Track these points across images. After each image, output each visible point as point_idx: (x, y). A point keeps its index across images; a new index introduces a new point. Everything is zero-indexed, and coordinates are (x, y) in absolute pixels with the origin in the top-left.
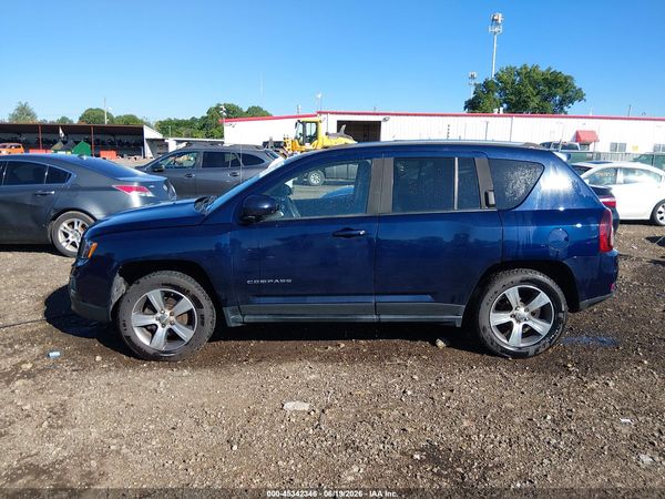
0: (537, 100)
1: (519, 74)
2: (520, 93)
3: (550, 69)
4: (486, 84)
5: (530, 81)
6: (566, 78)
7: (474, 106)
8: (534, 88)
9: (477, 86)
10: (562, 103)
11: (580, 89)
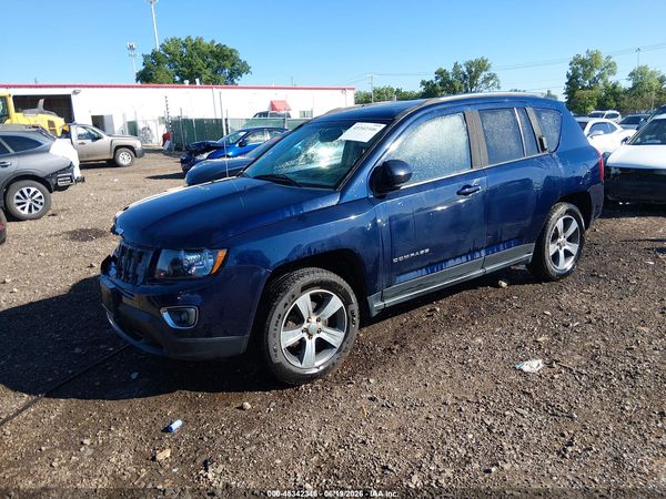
0: (209, 71)
1: (185, 46)
2: (190, 65)
3: (213, 42)
4: (154, 55)
5: (198, 54)
6: (231, 51)
7: (146, 78)
8: (204, 61)
9: (146, 57)
10: (231, 75)
11: (245, 62)
